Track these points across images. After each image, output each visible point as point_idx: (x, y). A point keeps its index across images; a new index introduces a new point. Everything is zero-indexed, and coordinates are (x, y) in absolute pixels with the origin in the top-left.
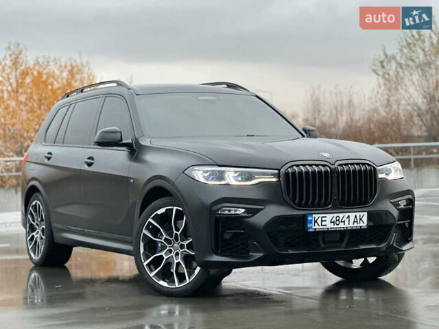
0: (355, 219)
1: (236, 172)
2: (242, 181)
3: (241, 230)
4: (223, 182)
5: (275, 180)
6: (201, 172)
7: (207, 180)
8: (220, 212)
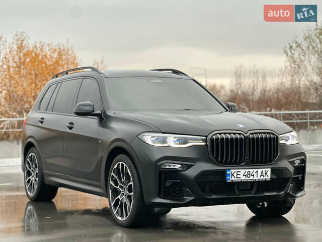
0: (262, 174)
1: (175, 138)
2: (180, 144)
3: (178, 180)
4: (165, 145)
5: (203, 144)
6: (150, 137)
7: (154, 143)
8: (163, 167)
